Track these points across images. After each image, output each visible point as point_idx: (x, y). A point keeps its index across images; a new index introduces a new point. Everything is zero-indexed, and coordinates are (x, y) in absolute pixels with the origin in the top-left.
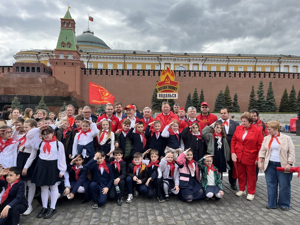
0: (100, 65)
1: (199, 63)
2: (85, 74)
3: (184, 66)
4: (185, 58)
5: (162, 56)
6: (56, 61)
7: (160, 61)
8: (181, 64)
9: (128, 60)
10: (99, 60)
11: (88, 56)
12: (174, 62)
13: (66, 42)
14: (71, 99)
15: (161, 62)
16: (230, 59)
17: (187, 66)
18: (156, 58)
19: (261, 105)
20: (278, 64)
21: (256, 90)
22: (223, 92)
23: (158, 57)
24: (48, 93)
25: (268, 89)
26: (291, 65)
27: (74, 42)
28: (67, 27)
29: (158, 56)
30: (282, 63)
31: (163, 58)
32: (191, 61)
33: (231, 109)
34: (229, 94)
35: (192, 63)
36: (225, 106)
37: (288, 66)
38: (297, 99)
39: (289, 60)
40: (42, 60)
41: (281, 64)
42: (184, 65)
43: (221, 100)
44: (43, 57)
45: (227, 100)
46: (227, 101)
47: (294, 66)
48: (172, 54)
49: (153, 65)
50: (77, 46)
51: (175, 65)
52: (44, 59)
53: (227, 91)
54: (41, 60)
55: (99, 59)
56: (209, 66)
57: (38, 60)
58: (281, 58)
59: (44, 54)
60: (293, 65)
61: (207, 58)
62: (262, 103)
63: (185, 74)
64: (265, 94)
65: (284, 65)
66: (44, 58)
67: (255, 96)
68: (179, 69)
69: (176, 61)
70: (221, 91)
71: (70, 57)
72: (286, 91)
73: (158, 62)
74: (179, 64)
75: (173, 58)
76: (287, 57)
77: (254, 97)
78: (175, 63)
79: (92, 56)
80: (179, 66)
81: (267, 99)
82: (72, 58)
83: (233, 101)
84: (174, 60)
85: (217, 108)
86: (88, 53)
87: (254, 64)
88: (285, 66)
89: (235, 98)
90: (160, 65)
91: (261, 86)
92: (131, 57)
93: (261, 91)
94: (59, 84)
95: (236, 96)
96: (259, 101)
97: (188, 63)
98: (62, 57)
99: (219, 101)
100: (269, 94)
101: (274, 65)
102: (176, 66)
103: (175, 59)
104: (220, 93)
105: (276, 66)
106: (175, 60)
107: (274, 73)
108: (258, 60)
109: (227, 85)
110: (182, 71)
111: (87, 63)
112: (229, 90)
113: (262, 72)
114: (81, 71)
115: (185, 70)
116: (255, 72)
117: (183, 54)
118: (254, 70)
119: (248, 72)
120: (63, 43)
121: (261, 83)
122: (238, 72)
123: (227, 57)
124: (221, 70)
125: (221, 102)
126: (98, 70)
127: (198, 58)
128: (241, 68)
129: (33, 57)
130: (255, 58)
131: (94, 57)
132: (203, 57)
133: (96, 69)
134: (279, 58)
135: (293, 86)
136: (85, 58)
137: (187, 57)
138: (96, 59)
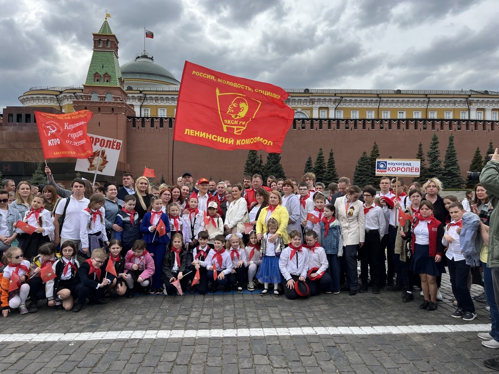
0: (162, 111)
1: (329, 106)
2: (134, 126)
3: (303, 111)
4: (306, 98)
6: (85, 105)
8: (298, 108)
10: (160, 103)
13: (102, 73)
16: (382, 99)
17: (309, 112)
20: (466, 107)
21: (426, 150)
22: (369, 155)
25: (447, 149)
26: (489, 107)
27: (115, 73)
28: (104, 47)
30: (473, 104)
32: (316, 103)
35: (317, 105)
36: (372, 179)
37: (483, 110)
39: (486, 100)
40: (66, 103)
41: (471, 106)
42: (303, 109)
43: (365, 168)
44: (66, 100)
47: (494, 110)
50: (120, 79)
52: (68, 103)
53: (375, 152)
54: (64, 104)
55: (159, 102)
56: (347, 111)
57: (58, 105)
58: (472, 96)
59: (68, 95)
60: (492, 107)
61: (342, 97)
62: (436, 173)
63: (303, 125)
64: (442, 158)
65: (476, 107)
66: (68, 100)
67: (423, 161)
70: (365, 153)
71: (109, 98)
72: (478, 152)
74: (295, 109)
76: (482, 94)
79: (148, 96)
81: (445, 166)
82: (112, 100)
85: (357, 182)
86: (141, 92)
87: (424, 106)
88: (478, 109)
91: (435, 144)
93: (434, 151)
96: (431, 170)
97: (311, 106)
98: (95, 98)
99: (360, 171)
100: (449, 158)
101: (459, 107)
104: (362, 156)
105: (463, 110)
107: (459, 121)
108: (432, 100)
109: (375, 143)
110: (299, 119)
111: (139, 108)
112: (378, 151)
113: (438, 120)
114: (128, 122)
115: (305, 117)
116: (425, 120)
117: (303, 91)
118: (424, 117)
119: (412, 120)
120: (96, 75)
121: (435, 139)
122: (395, 120)
123: (378, 95)
124: (367, 118)
125: (364, 171)
126: (155, 120)
127: (328, 98)
128: (402, 113)
129: (51, 99)
130: (425, 96)
131: (151, 99)
132: (337, 95)
133: (152, 118)
134: (467, 96)
135: (491, 143)
136: (137, 101)
137: (309, 96)
138: (154, 101)
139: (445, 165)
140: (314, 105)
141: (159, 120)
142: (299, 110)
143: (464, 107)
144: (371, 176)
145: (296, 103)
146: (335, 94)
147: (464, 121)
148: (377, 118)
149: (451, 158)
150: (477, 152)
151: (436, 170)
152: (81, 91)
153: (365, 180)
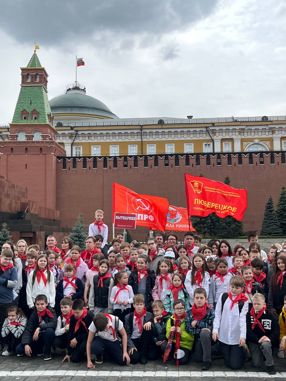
0: (95, 149)
2: (64, 167)
3: (261, 143)
4: (264, 127)
5: (215, 124)
6: (11, 145)
7: (211, 135)
8: (255, 139)
9: (148, 137)
10: (93, 140)
11: (72, 133)
12: (240, 136)
13: (29, 110)
14: (24, 216)
15: (215, 138)
17: (268, 143)
18: (204, 129)
23: (206, 127)
27: (44, 109)
28: (32, 82)
29: (208, 125)
31: (217, 128)
32: (277, 132)
35: (278, 135)
42: (262, 140)
48: (236, 121)
49: (198, 143)
50: (49, 116)
51: (242, 141)
55: (93, 138)
63: (262, 160)
68: (251, 149)
69: (246, 134)
71: (37, 137)
73: (208, 138)
74: (251, 140)
75: (237, 128)
78: (243, 137)
79: (80, 133)
80: (252, 143)
82: (41, 139)
86: (72, 128)
90: (211, 144)
92: (154, 131)
94: (6, 189)
97: (270, 136)
98: (22, 137)
102: (245, 143)
103: (243, 129)
106: (242, 131)
110: (256, 153)
111: (70, 146)
114: (57, 162)
115: (264, 150)
117: (260, 119)
120: (24, 112)
126: (88, 159)
131: (83, 135)
133: (85, 158)
136: (68, 138)
137: (268, 125)
138: (87, 138)
140: (274, 135)
141: (92, 159)
142: (256, 141)
145: (253, 134)
152: (7, 130)
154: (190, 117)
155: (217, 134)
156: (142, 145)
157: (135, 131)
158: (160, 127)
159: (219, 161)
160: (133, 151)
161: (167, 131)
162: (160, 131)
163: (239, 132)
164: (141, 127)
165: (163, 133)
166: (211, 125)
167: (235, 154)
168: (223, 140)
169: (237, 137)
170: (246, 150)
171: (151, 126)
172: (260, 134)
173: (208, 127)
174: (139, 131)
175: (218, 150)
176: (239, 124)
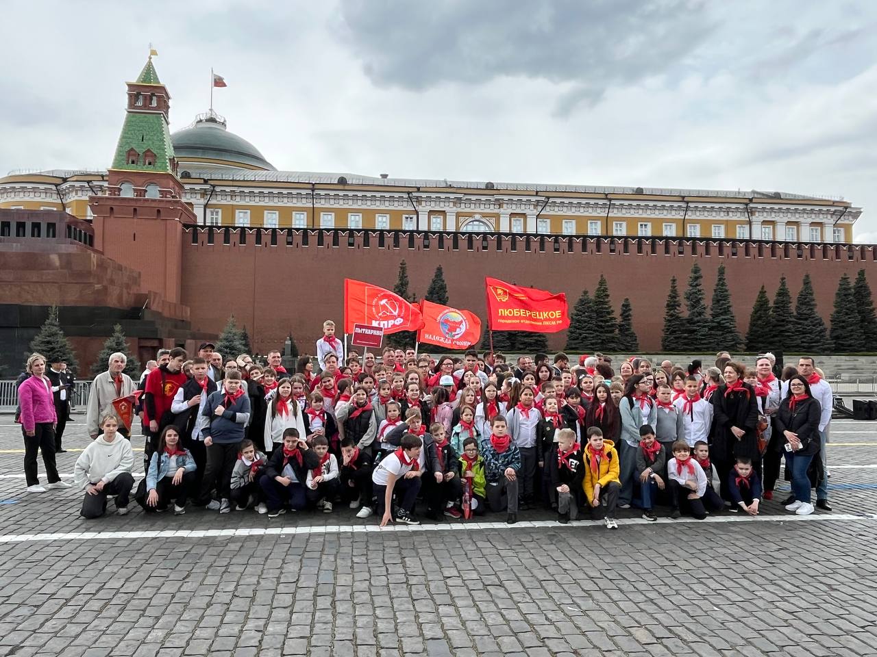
0: (242, 215)
1: (527, 211)
2: (195, 240)
3: (483, 220)
4: (488, 198)
5: (421, 189)
6: (110, 203)
7: (415, 203)
8: (475, 213)
9: (323, 202)
10: (238, 201)
11: (206, 190)
12: (455, 208)
13: (140, 151)
15: (419, 208)
16: (613, 202)
17: (493, 220)
18: (406, 196)
19: (695, 331)
20: (745, 218)
21: (683, 289)
22: (592, 296)
23: (409, 193)
24: (73, 297)
25: (715, 287)
26: (781, 219)
27: (164, 149)
28: (145, 106)
29: (410, 190)
30: (757, 214)
31: (424, 195)
32: (505, 206)
33: (614, 342)
34: (606, 300)
35: (506, 210)
36: (597, 336)
37: (773, 223)
38: (795, 314)
39: (776, 207)
40: (72, 199)
41: (753, 217)
42: (484, 215)
43: (586, 317)
44: (74, 193)
45: (602, 317)
46: (602, 321)
47: (789, 223)
48: (450, 187)
49: (396, 215)
50: (172, 160)
51: (458, 215)
52: (76, 198)
53: (603, 293)
54: (69, 201)
55: (238, 198)
56: (557, 220)
57: (59, 201)
58: (754, 200)
59: (77, 184)
60: (786, 220)
61: (548, 198)
62: (699, 326)
63: (485, 244)
64: (707, 301)
65: (762, 219)
66: (77, 194)
67: (679, 306)
68: (470, 229)
69: (463, 205)
70: (586, 293)
71: (153, 193)
72: (763, 292)
73: (411, 208)
74: (470, 215)
75: (452, 196)
76: (771, 197)
77: (677, 308)
78: (459, 210)
79: (218, 189)
80: (471, 219)
81: (712, 315)
82: (158, 196)
83: (619, 320)
84: (455, 204)
85: (573, 339)
86: (206, 182)
87: (679, 215)
88: (764, 222)
89: (625, 312)
90: (415, 217)
91: (697, 278)
92: (332, 193)
93: (694, 291)
95: (626, 307)
96: (690, 321)
97: (496, 211)
98: (128, 192)
99: (578, 321)
101: (735, 218)
102: (461, 219)
103: (460, 199)
104: (581, 297)
105: (741, 223)
106: (458, 202)
107: (734, 241)
108: (692, 205)
109: (602, 276)
110: (478, 234)
111: (203, 209)
112: (607, 289)
113: (701, 240)
114: (184, 233)
115: (488, 230)
116: (681, 239)
117: (483, 187)
118: (680, 235)
119: (661, 238)
120: (131, 152)
121: (696, 271)
122: (633, 238)
123: (607, 195)
124: (590, 233)
125: (585, 322)
126: (231, 231)
127: (524, 199)
128: (646, 225)
129: (46, 191)
130: (681, 199)
131: (224, 193)
132: (539, 194)
133: (227, 228)
134: (747, 201)
135: (783, 279)
136: (199, 196)
137: (493, 195)
138: (229, 198)
139: (711, 312)
140: (502, 210)
141: (238, 231)
142: (477, 217)
143: (743, 218)
144: (595, 331)
145: (473, 206)
146: (537, 192)
147: (741, 241)
148: (605, 234)
149: (721, 302)
150: (760, 292)
151: (699, 322)
152: (101, 178)
153: (586, 337)
154: (384, 176)
155: (423, 203)
156: (313, 213)
157: (304, 192)
158: (341, 187)
159: (426, 242)
160: (300, 221)
161: (350, 194)
162: (341, 193)
163: (453, 202)
164: (313, 187)
165: (346, 197)
166: (416, 190)
167: (448, 233)
168: (431, 212)
169: (450, 209)
170: (463, 229)
171: (327, 186)
172: (482, 206)
173: (411, 192)
174: (310, 192)
175: (423, 227)
176: (454, 190)
